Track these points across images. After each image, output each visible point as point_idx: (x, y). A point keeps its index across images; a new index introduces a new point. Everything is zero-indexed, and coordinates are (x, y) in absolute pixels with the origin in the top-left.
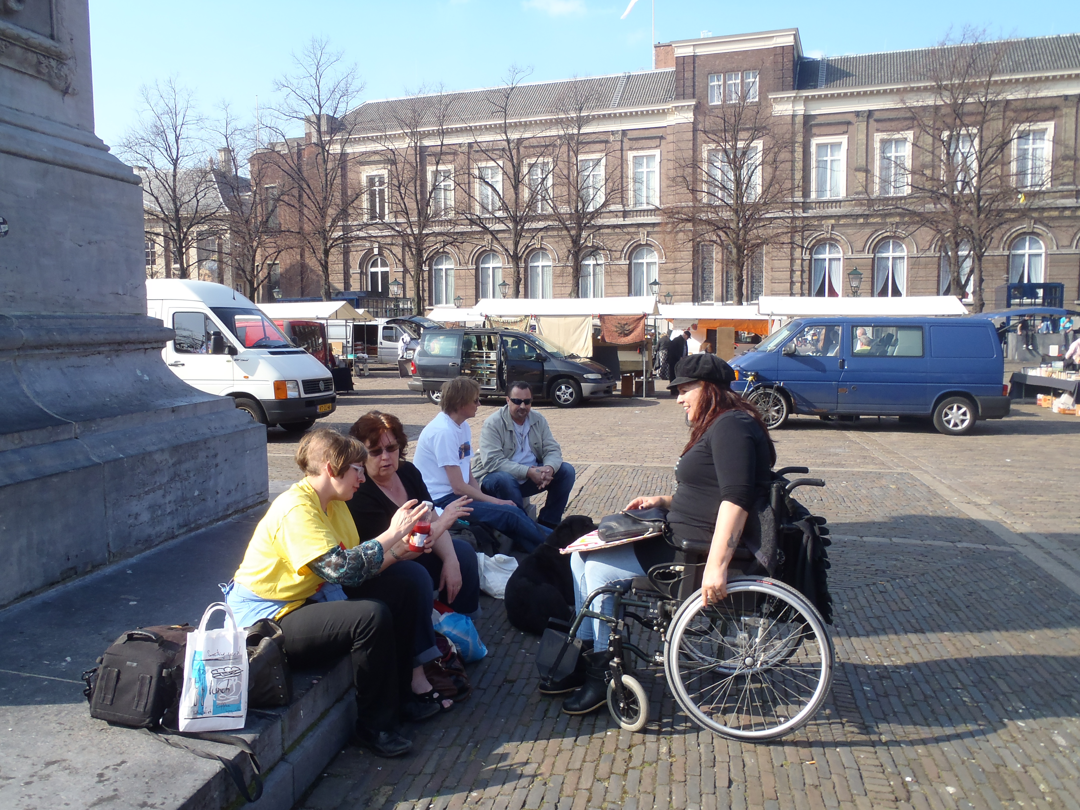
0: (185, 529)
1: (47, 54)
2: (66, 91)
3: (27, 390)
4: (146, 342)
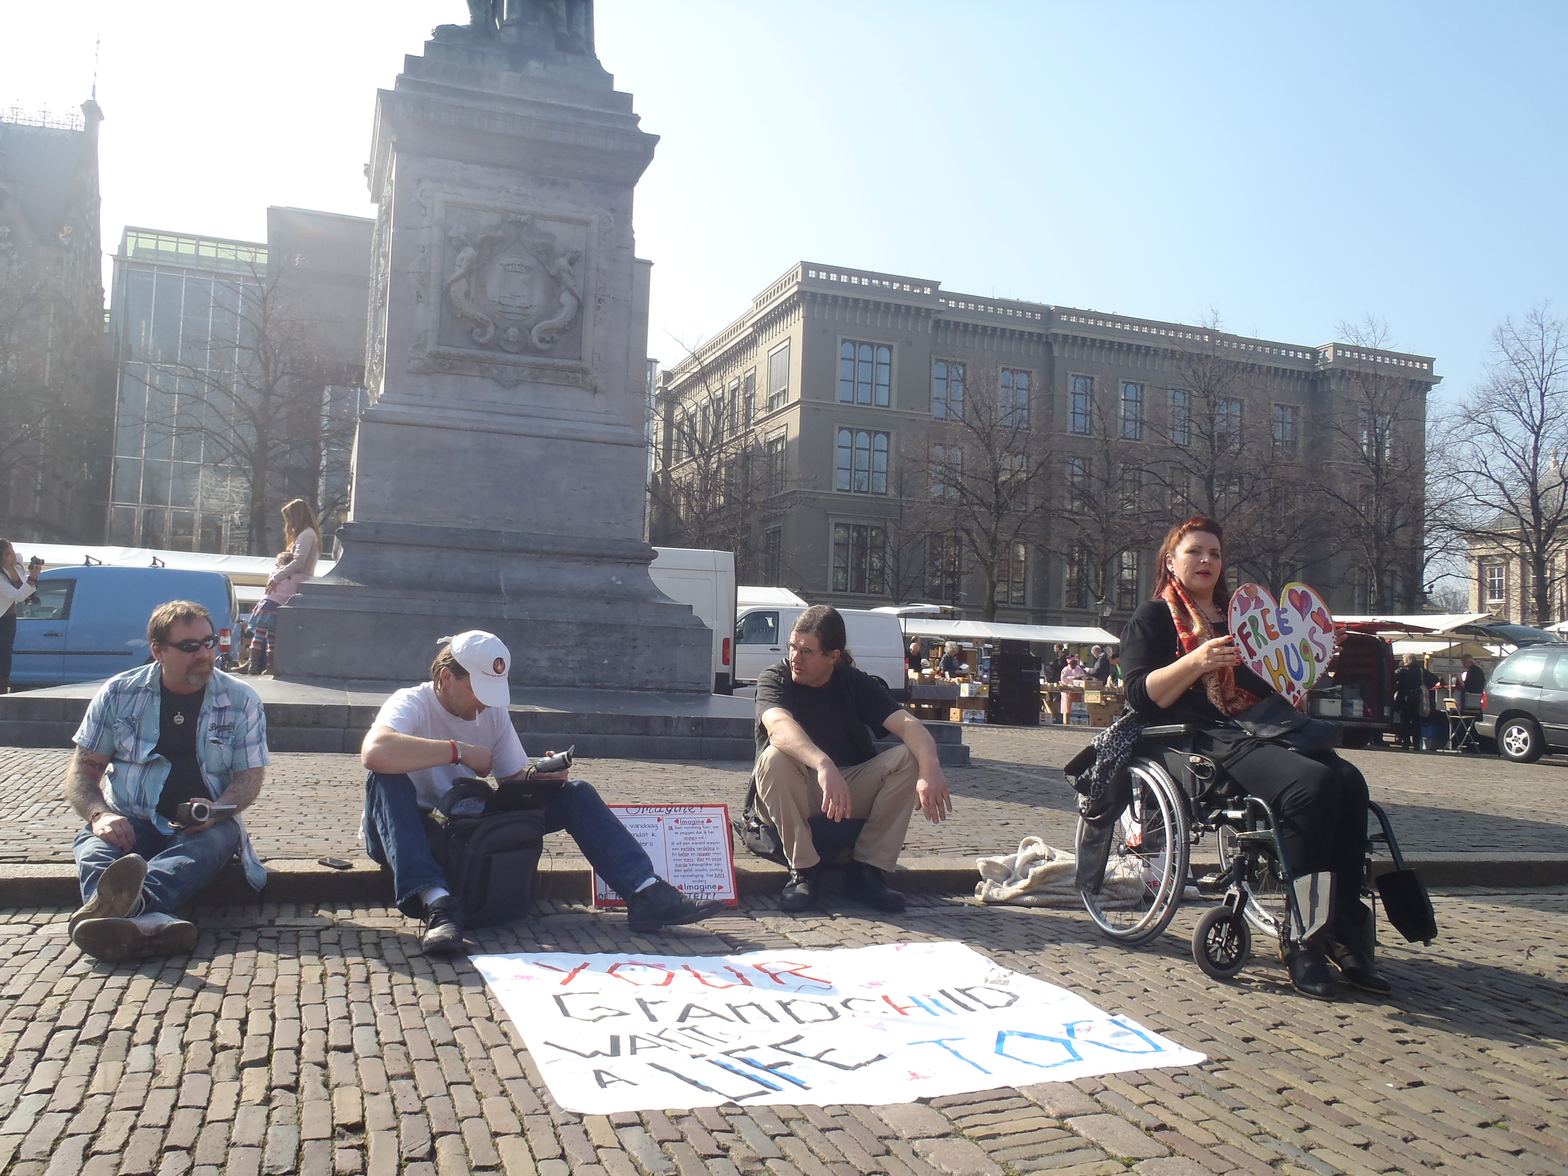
0: (588, 684)
1: (572, 370)
2: (595, 391)
3: (501, 575)
4: (624, 558)
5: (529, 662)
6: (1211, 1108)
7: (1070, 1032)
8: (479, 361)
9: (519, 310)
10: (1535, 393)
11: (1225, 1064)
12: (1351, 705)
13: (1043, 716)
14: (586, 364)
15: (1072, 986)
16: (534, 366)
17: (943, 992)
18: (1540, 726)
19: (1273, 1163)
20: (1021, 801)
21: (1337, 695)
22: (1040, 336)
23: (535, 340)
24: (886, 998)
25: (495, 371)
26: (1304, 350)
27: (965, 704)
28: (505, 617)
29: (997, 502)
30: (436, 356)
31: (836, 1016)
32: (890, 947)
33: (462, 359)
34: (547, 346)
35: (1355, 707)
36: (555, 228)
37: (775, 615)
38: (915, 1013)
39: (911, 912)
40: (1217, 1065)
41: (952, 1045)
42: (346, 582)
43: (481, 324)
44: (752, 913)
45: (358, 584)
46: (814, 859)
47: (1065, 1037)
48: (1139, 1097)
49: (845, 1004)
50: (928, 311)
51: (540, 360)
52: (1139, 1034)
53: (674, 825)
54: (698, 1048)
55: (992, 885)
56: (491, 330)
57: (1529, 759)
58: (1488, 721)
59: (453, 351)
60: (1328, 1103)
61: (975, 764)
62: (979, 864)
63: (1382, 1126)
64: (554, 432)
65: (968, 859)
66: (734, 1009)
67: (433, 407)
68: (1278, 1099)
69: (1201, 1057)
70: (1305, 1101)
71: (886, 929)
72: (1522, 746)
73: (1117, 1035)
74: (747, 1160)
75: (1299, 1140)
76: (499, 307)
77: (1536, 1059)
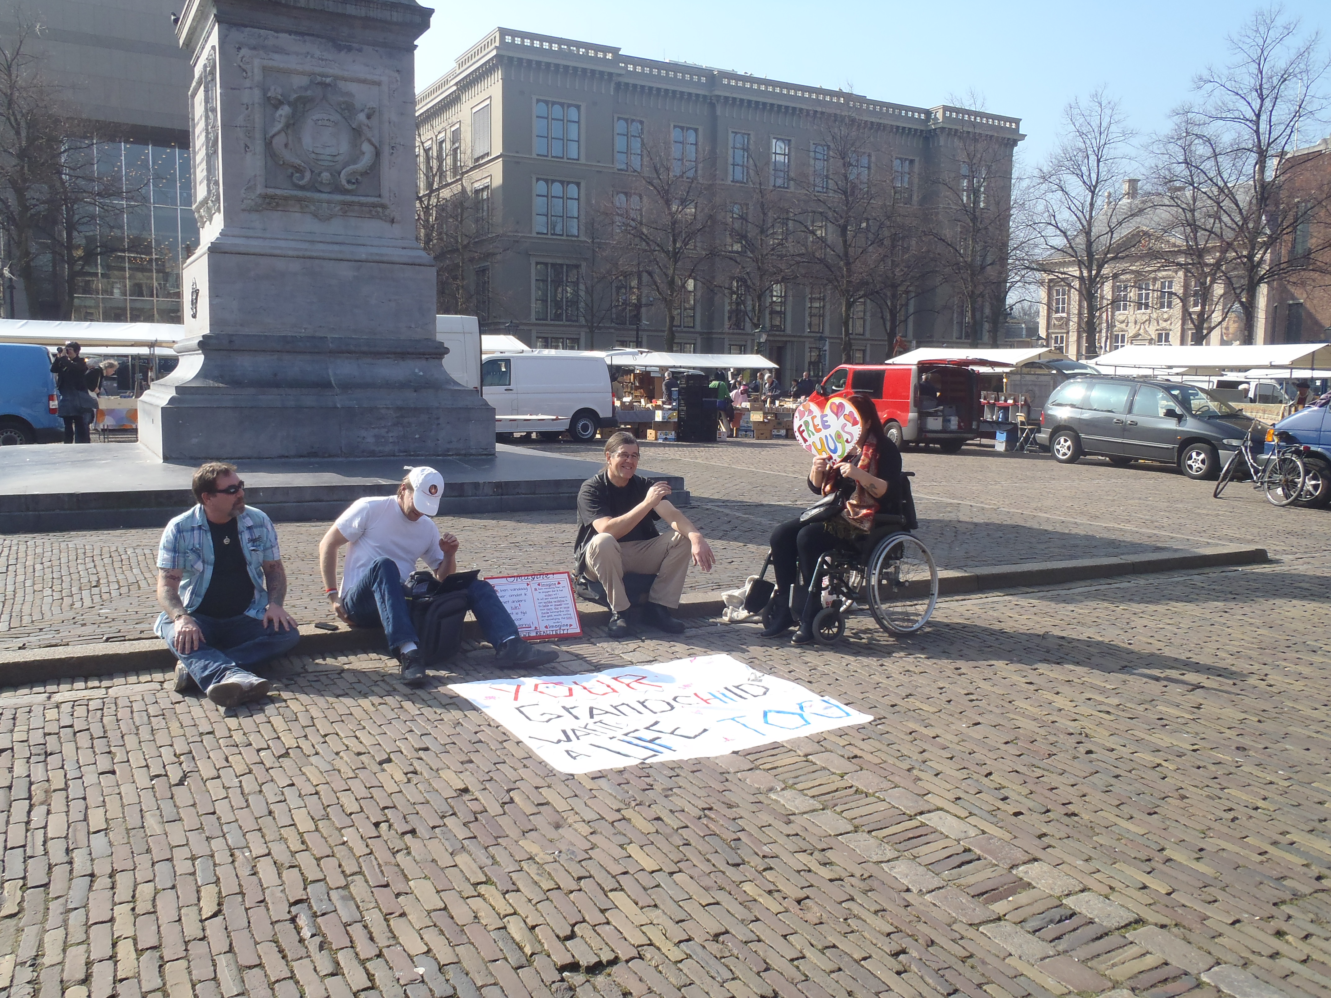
1: (374, 206)
2: (393, 221)
3: (330, 372)
4: (424, 354)
5: (359, 440)
6: (878, 745)
7: (801, 708)
8: (299, 200)
9: (329, 158)
10: (1093, 158)
11: (883, 720)
12: (949, 421)
13: (720, 434)
14: (385, 201)
15: (797, 680)
16: (344, 203)
17: (726, 688)
18: (1079, 437)
19: (909, 770)
20: (736, 539)
21: (940, 414)
22: (705, 97)
23: (344, 182)
24: (696, 694)
25: (313, 208)
26: (920, 111)
27: (659, 426)
28: (339, 406)
29: (674, 249)
30: (265, 197)
31: (672, 708)
32: (687, 661)
33: (286, 198)
34: (354, 187)
35: (952, 422)
36: (353, 87)
37: (507, 361)
38: (714, 702)
39: (690, 632)
40: (879, 722)
41: (741, 720)
42: (211, 383)
43: (298, 169)
44: (592, 640)
45: (221, 385)
46: (626, 605)
47: (800, 712)
48: (842, 742)
49: (675, 699)
50: (610, 74)
51: (348, 198)
52: (837, 707)
53: (538, 587)
54: (612, 734)
55: (733, 610)
56: (308, 175)
57: (1071, 461)
58: (1045, 432)
59: (279, 192)
60: (934, 738)
61: (694, 503)
62: (724, 596)
63: (959, 748)
64: (364, 257)
65: (715, 593)
66: (615, 708)
67: (265, 239)
68: (910, 738)
69: (871, 718)
70: (923, 738)
71: (680, 647)
72: (1066, 451)
73: (826, 708)
74: (664, 790)
75: (920, 757)
76: (313, 156)
77: (1036, 705)
